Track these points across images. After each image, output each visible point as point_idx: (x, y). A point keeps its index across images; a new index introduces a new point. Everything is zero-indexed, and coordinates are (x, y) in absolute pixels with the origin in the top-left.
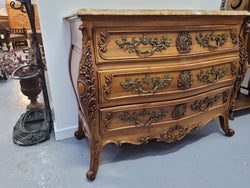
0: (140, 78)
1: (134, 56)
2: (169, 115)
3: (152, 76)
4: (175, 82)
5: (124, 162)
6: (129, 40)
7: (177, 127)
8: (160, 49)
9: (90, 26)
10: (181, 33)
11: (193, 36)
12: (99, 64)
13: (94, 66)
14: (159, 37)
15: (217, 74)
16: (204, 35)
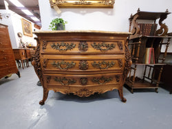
2: (78, 82)
3: (65, 61)
4: (77, 65)
5: (61, 101)
6: (56, 44)
8: (70, 49)
9: (40, 38)
11: (89, 43)
12: (42, 54)
13: (40, 54)
14: (70, 43)
15: (107, 64)
16: (97, 43)
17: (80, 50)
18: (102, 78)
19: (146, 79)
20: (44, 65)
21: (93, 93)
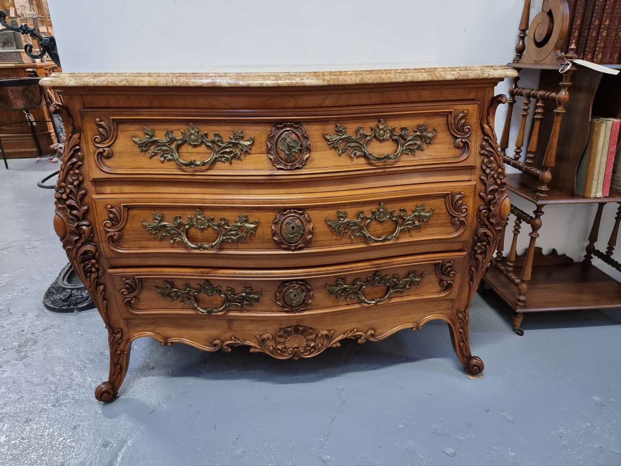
0: (184, 217)
1: (170, 170)
2: (267, 299)
3: (209, 214)
4: (265, 231)
10: (277, 124)
11: (314, 132)
12: (97, 182)
13: (88, 185)
14: (226, 133)
15: (398, 221)
16: (351, 129)
17: (274, 162)
18: (375, 277)
19: (596, 262)
20: (112, 231)
21: (335, 342)
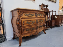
0: (30, 21)
3: (32, 21)
4: (36, 22)
6: (27, 14)
7: (37, 32)
8: (32, 16)
9: (19, 11)
10: (36, 13)
13: (21, 19)
15: (42, 21)
16: (39, 14)
17: (36, 16)
18: (41, 26)
20: (23, 23)
